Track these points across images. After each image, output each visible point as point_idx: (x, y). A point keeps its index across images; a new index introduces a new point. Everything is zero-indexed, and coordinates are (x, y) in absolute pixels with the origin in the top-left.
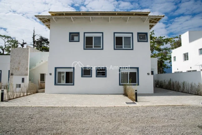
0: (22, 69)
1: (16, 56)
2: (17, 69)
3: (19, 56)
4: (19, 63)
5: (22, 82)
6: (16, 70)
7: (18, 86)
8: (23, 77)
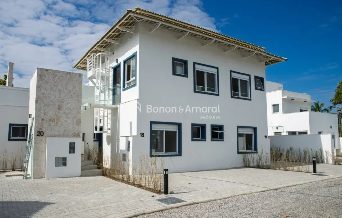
0: (66, 121)
1: (52, 88)
2: (55, 120)
3: (59, 90)
4: (59, 108)
5: (70, 153)
6: (52, 124)
7: (61, 162)
8: (72, 140)
